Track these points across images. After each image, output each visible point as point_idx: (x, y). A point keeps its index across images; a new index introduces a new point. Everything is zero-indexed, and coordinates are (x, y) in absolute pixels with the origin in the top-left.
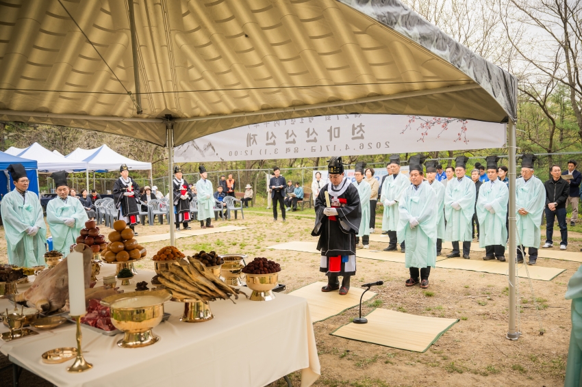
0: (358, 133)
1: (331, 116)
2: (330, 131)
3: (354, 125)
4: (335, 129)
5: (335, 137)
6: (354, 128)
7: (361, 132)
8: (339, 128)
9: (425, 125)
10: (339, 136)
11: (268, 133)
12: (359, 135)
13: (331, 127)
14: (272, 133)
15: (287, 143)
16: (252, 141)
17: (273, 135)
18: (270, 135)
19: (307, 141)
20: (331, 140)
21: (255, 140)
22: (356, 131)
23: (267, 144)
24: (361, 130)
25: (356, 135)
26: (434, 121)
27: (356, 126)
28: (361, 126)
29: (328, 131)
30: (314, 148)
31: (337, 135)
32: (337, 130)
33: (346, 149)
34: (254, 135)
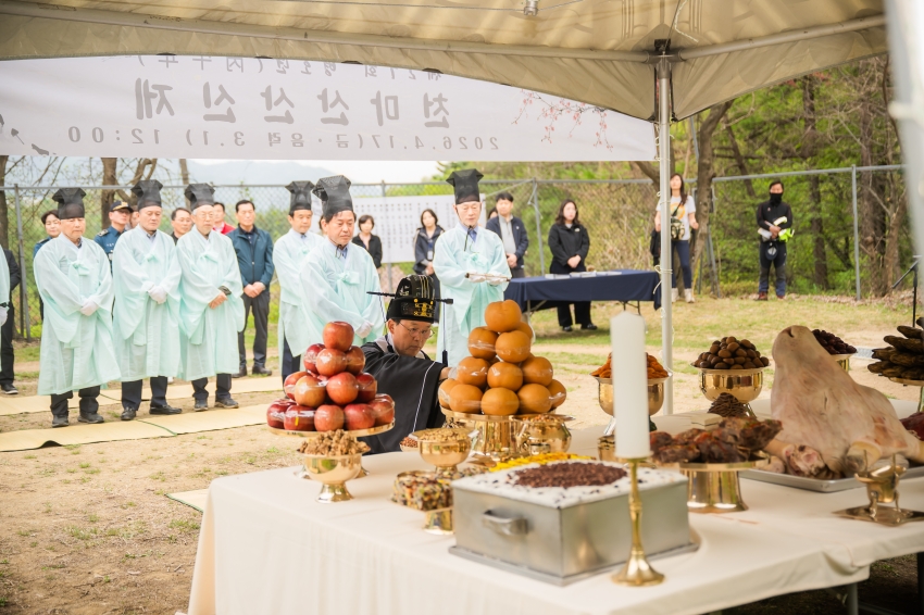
0: (436, 113)
1: (379, 69)
2: (376, 101)
3: (426, 96)
4: (387, 98)
5: (389, 117)
6: (427, 104)
7: (442, 113)
8: (395, 99)
9: (549, 112)
10: (396, 117)
11: (207, 87)
12: (438, 118)
13: (379, 94)
14: (221, 88)
15: (269, 119)
16: (155, 103)
17: (224, 95)
18: (215, 94)
19: (325, 121)
20: (381, 123)
21: (164, 101)
22: (432, 109)
23: (208, 118)
24: (441, 108)
25: (432, 118)
26: (561, 107)
27: (430, 99)
28: (440, 99)
29: (373, 101)
30: (342, 139)
31: (392, 114)
32: (391, 102)
33: (417, 146)
34: (162, 88)
